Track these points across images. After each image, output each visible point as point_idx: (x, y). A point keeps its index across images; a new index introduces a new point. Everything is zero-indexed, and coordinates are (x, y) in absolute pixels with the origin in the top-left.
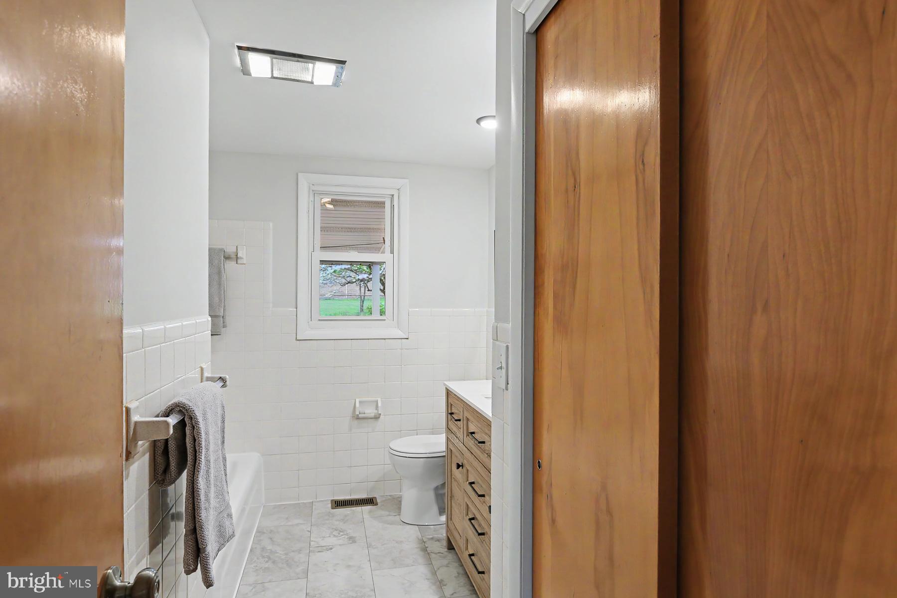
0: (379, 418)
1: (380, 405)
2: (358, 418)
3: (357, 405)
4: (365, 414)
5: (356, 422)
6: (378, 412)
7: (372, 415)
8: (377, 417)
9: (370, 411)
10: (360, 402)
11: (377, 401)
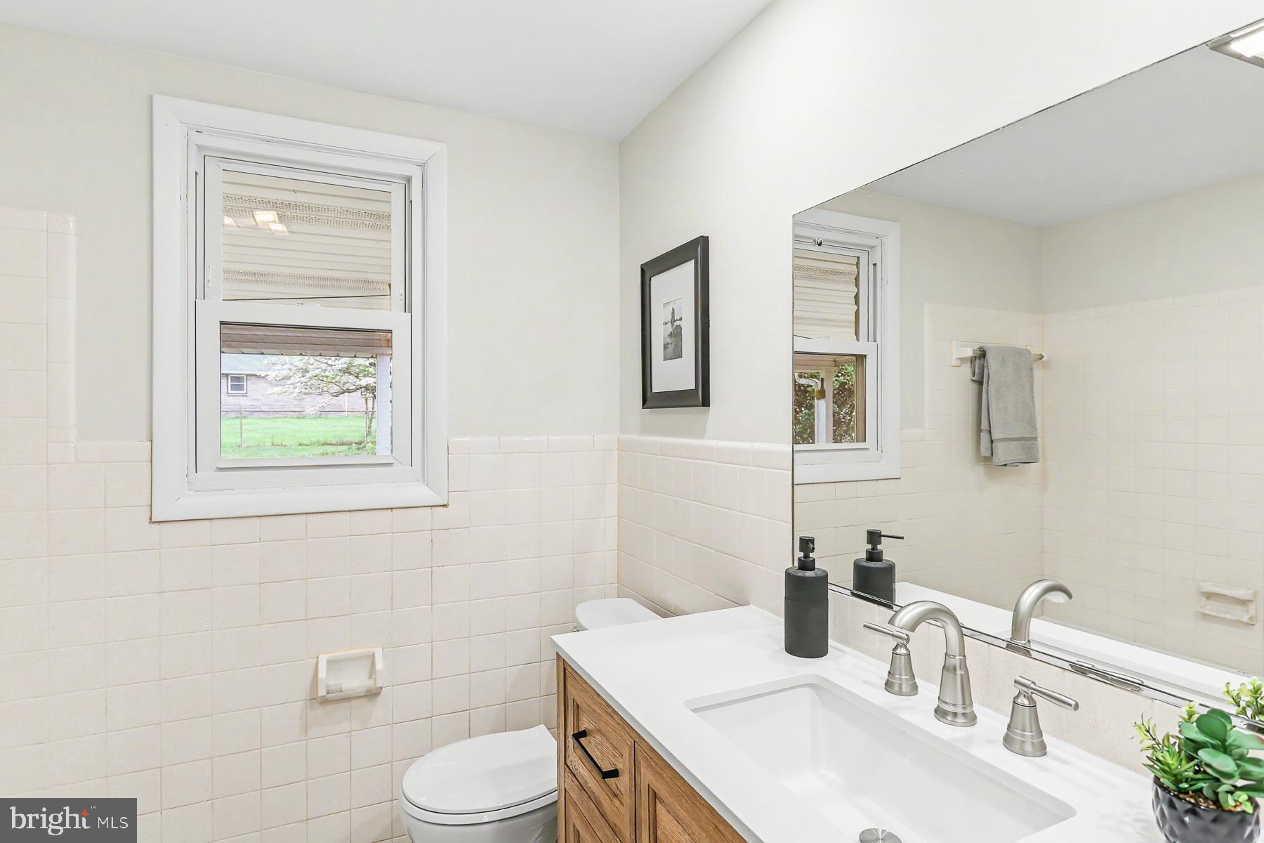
0: (380, 693)
1: (379, 666)
2: (325, 701)
3: (322, 673)
4: (341, 691)
5: (320, 712)
6: (375, 684)
7: (362, 691)
8: (372, 694)
9: (355, 681)
10: (329, 662)
11: (373, 656)
